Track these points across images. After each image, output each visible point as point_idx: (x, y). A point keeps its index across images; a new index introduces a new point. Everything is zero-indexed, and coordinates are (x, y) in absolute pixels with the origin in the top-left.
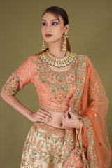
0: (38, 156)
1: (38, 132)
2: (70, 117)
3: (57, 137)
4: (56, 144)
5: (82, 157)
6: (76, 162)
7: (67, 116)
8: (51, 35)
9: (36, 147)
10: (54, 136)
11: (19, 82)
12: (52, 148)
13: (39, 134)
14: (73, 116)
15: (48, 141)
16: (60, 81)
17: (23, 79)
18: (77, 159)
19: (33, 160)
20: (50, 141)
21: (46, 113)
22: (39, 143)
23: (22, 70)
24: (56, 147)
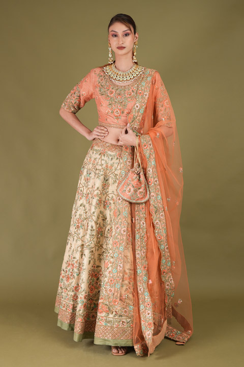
0: (92, 175)
1: (94, 150)
2: (126, 132)
3: (112, 154)
4: (112, 162)
5: (140, 177)
6: (133, 180)
7: (124, 132)
8: (124, 48)
9: (91, 166)
10: (109, 152)
11: (79, 96)
12: (107, 166)
13: (95, 152)
14: (130, 131)
15: (103, 157)
16: (119, 94)
17: (84, 93)
18: (134, 178)
19: (87, 180)
20: (106, 158)
21: (102, 128)
22: (94, 161)
23: (84, 83)
24: (112, 166)
